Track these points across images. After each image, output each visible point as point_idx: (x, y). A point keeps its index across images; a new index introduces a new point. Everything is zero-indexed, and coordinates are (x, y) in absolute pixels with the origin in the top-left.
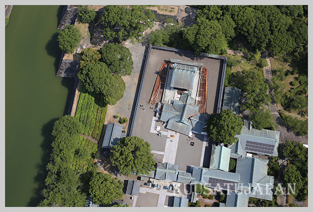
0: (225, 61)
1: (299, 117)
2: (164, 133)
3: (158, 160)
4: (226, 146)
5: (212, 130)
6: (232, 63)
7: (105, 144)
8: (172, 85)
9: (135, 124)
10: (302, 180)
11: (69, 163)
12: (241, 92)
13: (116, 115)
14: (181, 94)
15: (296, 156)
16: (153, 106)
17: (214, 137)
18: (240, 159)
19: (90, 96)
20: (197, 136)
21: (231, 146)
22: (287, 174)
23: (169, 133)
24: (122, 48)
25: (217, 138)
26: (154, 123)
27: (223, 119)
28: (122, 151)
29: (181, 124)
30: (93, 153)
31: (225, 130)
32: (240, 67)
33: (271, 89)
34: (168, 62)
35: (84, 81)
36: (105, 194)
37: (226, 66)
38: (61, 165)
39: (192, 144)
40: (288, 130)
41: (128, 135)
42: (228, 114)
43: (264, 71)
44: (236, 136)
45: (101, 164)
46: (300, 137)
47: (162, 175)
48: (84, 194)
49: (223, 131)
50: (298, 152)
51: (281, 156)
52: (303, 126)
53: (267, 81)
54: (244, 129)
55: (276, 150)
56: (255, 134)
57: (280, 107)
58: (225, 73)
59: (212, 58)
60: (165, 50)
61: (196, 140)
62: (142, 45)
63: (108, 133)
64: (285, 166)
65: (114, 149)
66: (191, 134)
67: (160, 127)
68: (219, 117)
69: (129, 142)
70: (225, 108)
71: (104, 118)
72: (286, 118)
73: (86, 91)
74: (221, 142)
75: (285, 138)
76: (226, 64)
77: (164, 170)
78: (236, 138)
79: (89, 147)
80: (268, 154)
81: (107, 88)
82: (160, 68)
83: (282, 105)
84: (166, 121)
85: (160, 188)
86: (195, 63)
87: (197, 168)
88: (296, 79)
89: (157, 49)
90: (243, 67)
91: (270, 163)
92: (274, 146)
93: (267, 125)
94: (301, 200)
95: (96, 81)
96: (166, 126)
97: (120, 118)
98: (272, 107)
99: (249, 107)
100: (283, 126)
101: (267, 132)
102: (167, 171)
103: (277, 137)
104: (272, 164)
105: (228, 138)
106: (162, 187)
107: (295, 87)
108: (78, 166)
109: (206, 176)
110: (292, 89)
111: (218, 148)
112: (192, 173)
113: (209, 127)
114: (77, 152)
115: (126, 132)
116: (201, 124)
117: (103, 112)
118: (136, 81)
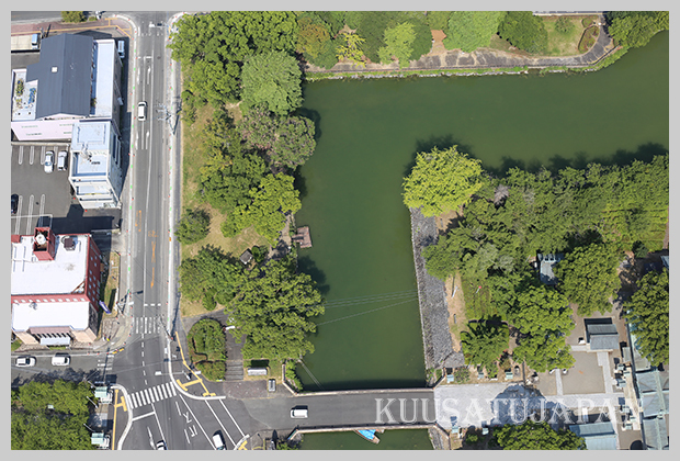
36: (581, 276)
47: (647, 384)
77: (660, 387)
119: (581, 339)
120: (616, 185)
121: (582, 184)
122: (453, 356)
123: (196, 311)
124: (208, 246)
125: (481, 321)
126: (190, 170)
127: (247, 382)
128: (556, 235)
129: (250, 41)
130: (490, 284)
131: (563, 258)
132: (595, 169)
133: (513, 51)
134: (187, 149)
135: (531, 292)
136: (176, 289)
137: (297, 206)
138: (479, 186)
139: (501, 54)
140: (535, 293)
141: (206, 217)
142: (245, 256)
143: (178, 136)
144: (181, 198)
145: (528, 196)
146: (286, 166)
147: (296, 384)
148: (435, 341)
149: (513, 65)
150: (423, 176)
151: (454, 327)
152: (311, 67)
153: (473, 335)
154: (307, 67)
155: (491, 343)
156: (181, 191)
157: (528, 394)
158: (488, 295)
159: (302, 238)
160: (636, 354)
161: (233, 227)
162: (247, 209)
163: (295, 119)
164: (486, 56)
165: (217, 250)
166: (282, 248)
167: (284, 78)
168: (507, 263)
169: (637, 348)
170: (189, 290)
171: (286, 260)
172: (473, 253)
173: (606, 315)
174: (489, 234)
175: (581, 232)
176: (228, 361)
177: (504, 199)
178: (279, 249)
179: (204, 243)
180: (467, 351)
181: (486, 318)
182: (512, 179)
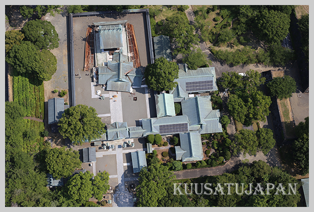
0: (147, 12)
1: (229, 49)
2: (105, 95)
3: (106, 122)
4: (168, 92)
5: (151, 80)
6: (154, 13)
7: (51, 120)
8: (102, 47)
9: (75, 94)
10: (246, 106)
11: (20, 147)
12: (170, 38)
13: (54, 90)
14: (113, 54)
15: (234, 85)
16: (89, 73)
17: (154, 86)
18: (184, 101)
19: (24, 78)
20: (138, 90)
21: (172, 91)
22: (230, 104)
23: (111, 94)
24: (43, 23)
25: (158, 88)
26: (93, 88)
27: (158, 67)
28: (69, 122)
29: (119, 83)
30: (41, 132)
31: (163, 77)
32: (163, 15)
33: (197, 30)
34: (92, 27)
35: (13, 64)
36: (63, 167)
37: (149, 17)
38: (13, 151)
39: (135, 99)
40: (222, 64)
41: (71, 105)
42: (162, 61)
43: (187, 14)
44: (175, 81)
45: (52, 141)
46: (234, 67)
47: (114, 135)
48: (42, 173)
49: (161, 78)
50: (236, 81)
51: (221, 89)
52: (234, 56)
53: (191, 23)
54: (181, 72)
55: (215, 85)
56: (192, 74)
57: (209, 45)
58: (150, 24)
59: (134, 13)
60: (86, 16)
61: (138, 95)
62: (63, 16)
63: (50, 109)
64: (226, 98)
65: (61, 122)
66: (131, 90)
67: (100, 91)
68: (155, 66)
69: (74, 112)
70: (157, 57)
71: (43, 96)
72: (217, 53)
73: (18, 74)
74: (162, 90)
75: (220, 71)
76: (149, 16)
77: (115, 130)
78: (176, 83)
79: (36, 127)
80: (209, 90)
81: (38, 66)
82: (85, 34)
83: (210, 42)
84: (104, 83)
85: (115, 148)
86: (119, 21)
87: (145, 120)
88: (218, 14)
89: (78, 16)
90: (165, 14)
91: (212, 98)
92: (212, 81)
93: (201, 64)
94: (249, 125)
95: (26, 61)
96: (106, 88)
97: (59, 92)
98: (201, 46)
99: (180, 51)
100: (216, 61)
101: (203, 70)
102: (118, 130)
103: (213, 72)
104: (214, 99)
105: (167, 84)
106: (117, 147)
107: (219, 22)
108: (29, 148)
109: (155, 125)
110: (216, 24)
111: (160, 96)
112: (142, 126)
113: (147, 78)
114: (25, 135)
115: (68, 104)
116: (139, 77)
117: (41, 90)
118: (65, 52)
119: (90, 165)
131: (52, 175)
160: (98, 139)
169: (95, 138)
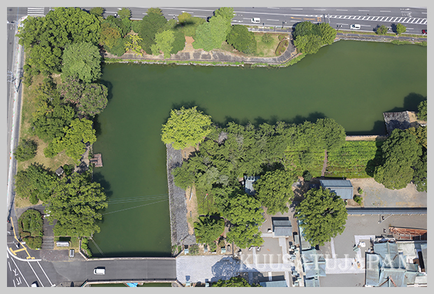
2: (359, 252)
13: (362, 190)
14: (414, 263)
16: (387, 233)
28: (326, 197)
29: (378, 269)
36: (269, 189)
63: (339, 182)
67: (365, 246)
71: (354, 177)
84: (375, 251)
96: (369, 253)
97: (359, 196)
108: (290, 158)
117: (360, 175)
119: (269, 229)
120: (294, 135)
121: (273, 133)
122: (189, 237)
123: (25, 204)
124: (35, 163)
125: (207, 216)
126: (27, 115)
127: (56, 251)
128: (255, 164)
129: (70, 35)
130: (214, 192)
131: (260, 178)
132: (281, 125)
133: (235, 52)
134: (25, 101)
135: (238, 198)
136: (13, 190)
137: (93, 139)
138: (209, 131)
139: (228, 54)
140: (240, 198)
141: (35, 145)
142: (59, 170)
143: (20, 93)
144: (20, 132)
145: (239, 139)
146: (88, 115)
147: (88, 253)
148: (178, 228)
149: (235, 60)
150: (174, 124)
151: (190, 219)
152: (108, 54)
153: (201, 224)
154: (106, 55)
155: (212, 229)
156: (20, 128)
157: (235, 262)
158: (212, 200)
159: (97, 161)
160: (303, 239)
161: (51, 151)
162: (61, 140)
163: (95, 85)
164: (218, 54)
165: (41, 166)
166: (83, 166)
167: (89, 59)
168: (224, 180)
169: (303, 235)
170: (21, 191)
171: (85, 174)
172: (203, 172)
173: (285, 215)
174: (214, 161)
175: (271, 163)
176: (44, 237)
177: (224, 141)
178: (81, 167)
179: (33, 161)
180: (197, 235)
181: (210, 214)
182: (231, 128)
